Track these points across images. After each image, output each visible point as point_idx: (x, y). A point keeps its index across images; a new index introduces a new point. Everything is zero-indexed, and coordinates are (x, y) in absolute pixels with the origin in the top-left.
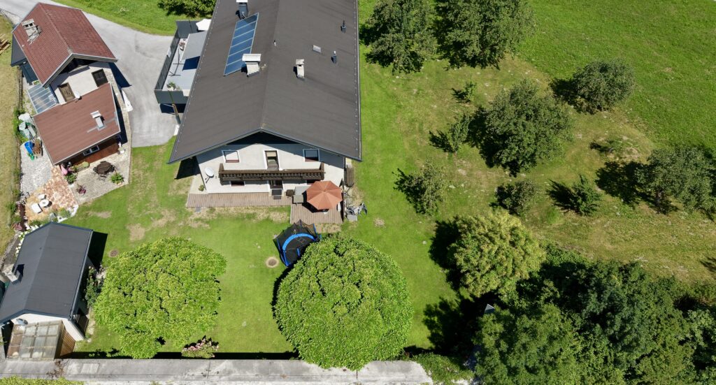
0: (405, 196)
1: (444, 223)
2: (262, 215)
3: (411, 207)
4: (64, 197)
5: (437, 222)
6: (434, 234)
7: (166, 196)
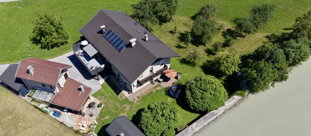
0: (185, 65)
1: (201, 66)
2: (154, 91)
3: (190, 67)
4: (87, 121)
5: (200, 67)
6: (202, 70)
7: (120, 101)
